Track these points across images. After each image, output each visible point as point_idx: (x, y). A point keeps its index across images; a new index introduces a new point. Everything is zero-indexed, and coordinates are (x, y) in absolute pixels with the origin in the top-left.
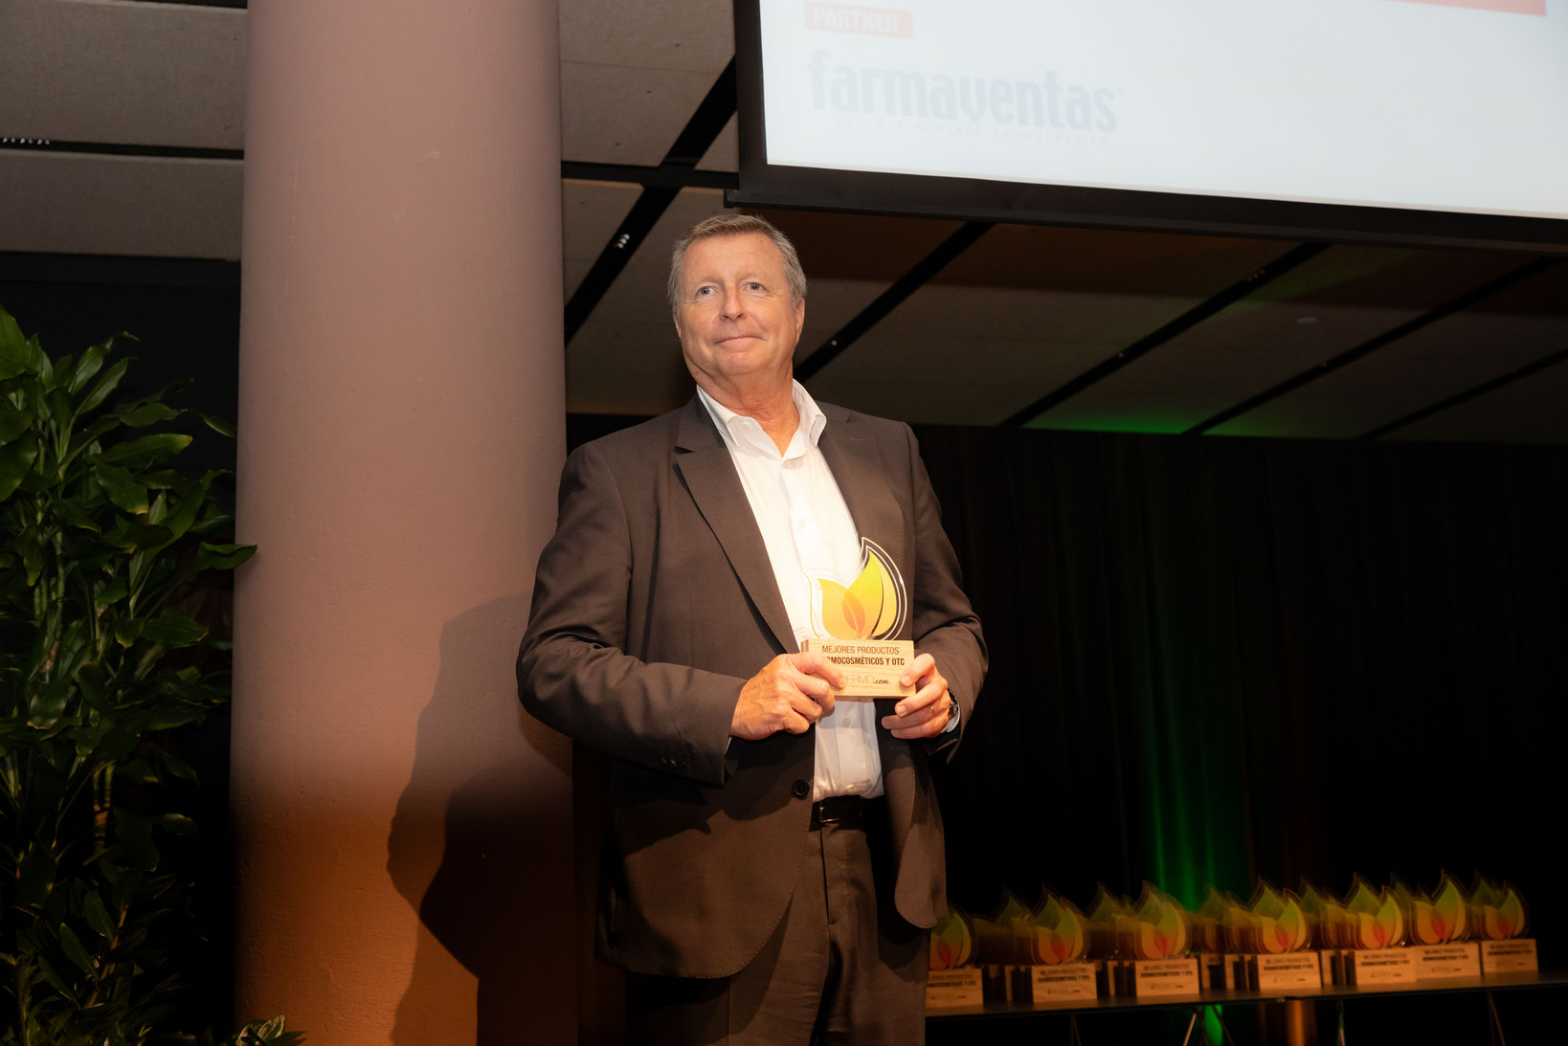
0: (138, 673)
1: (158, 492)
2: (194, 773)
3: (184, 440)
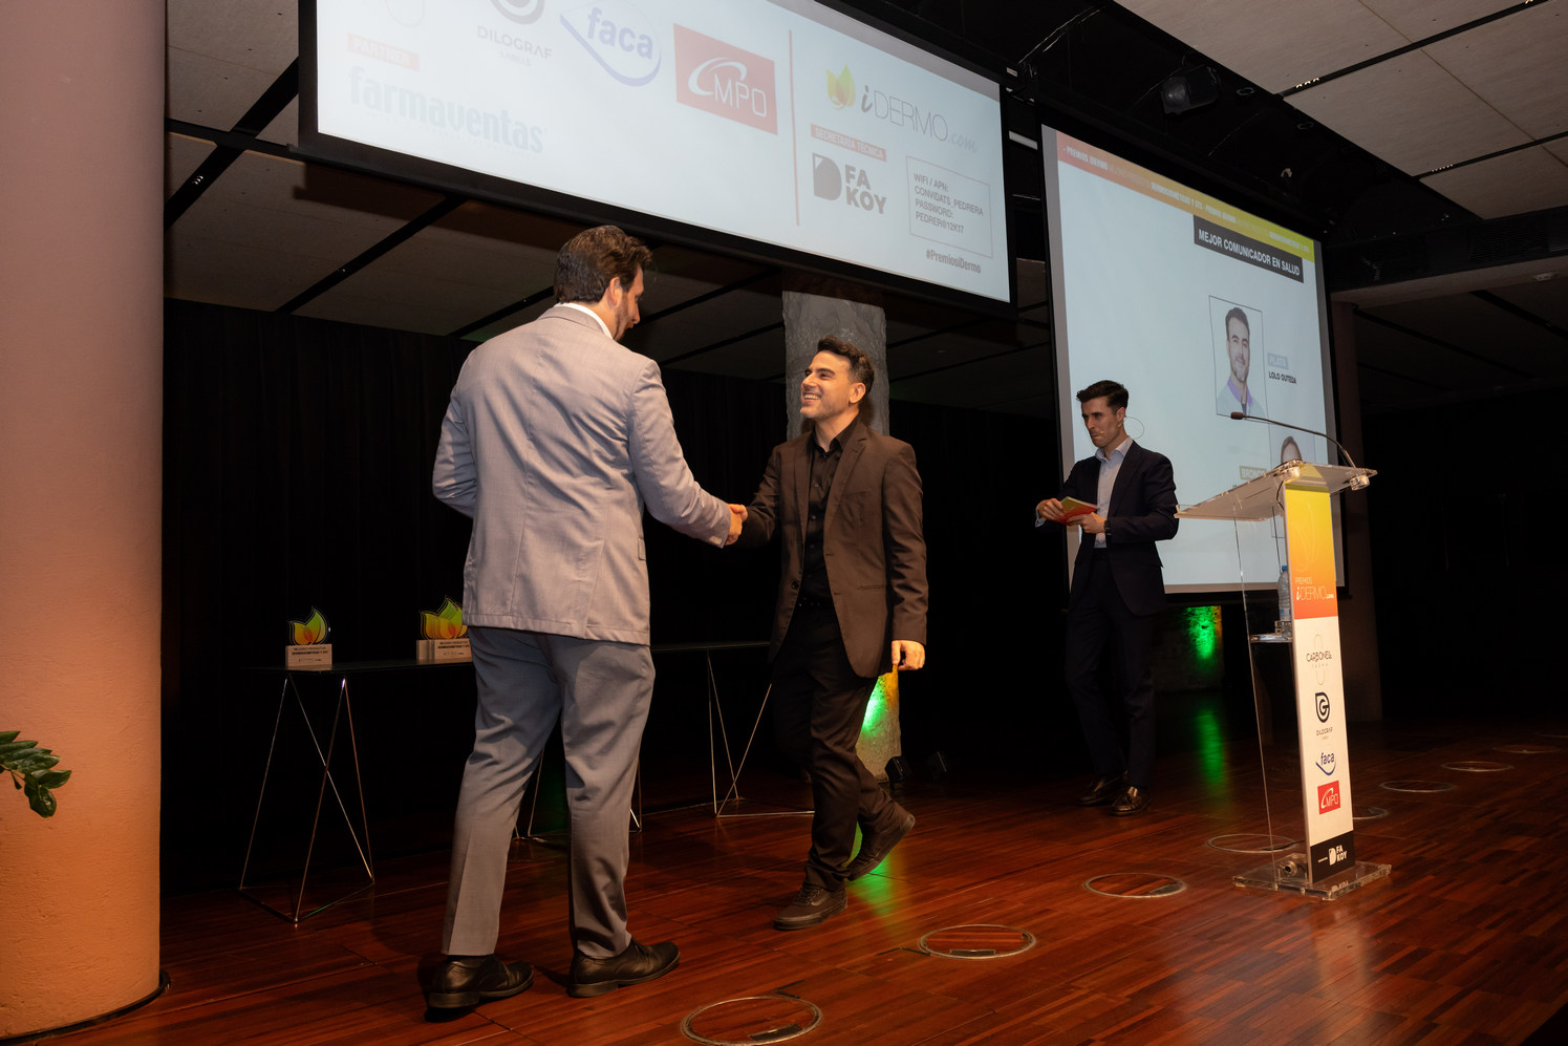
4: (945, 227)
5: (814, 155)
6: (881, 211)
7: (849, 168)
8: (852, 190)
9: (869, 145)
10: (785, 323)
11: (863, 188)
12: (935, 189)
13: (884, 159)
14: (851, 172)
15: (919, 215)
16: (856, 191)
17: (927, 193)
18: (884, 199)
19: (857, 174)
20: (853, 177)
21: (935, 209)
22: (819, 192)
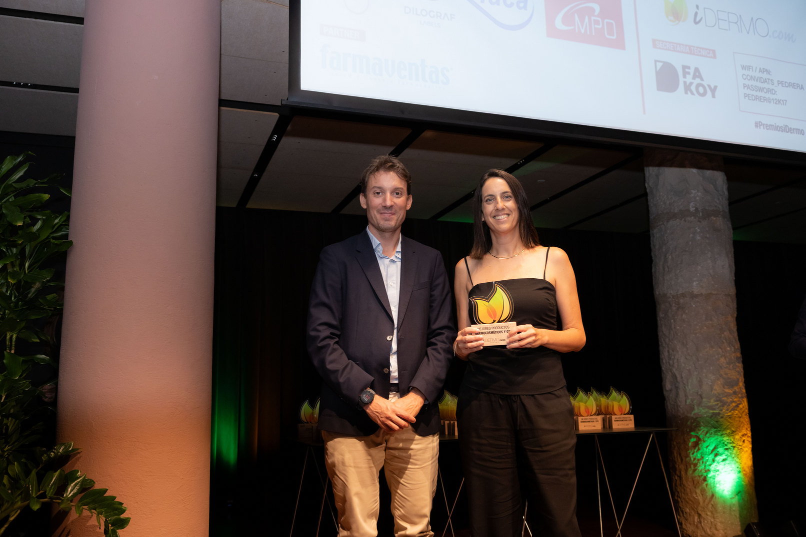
0: (29, 295)
1: (40, 219)
2: (49, 338)
3: (46, 197)
4: (770, 102)
5: (656, 61)
6: (714, 96)
7: (684, 67)
8: (688, 83)
9: (700, 48)
10: (648, 191)
11: (698, 81)
12: (760, 75)
13: (715, 57)
14: (687, 70)
15: (746, 96)
16: (691, 84)
17: (752, 78)
18: (716, 87)
19: (692, 71)
20: (689, 73)
21: (761, 90)
22: (660, 88)
